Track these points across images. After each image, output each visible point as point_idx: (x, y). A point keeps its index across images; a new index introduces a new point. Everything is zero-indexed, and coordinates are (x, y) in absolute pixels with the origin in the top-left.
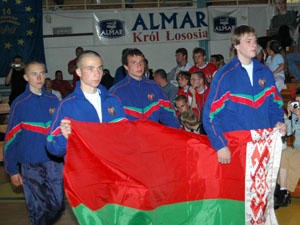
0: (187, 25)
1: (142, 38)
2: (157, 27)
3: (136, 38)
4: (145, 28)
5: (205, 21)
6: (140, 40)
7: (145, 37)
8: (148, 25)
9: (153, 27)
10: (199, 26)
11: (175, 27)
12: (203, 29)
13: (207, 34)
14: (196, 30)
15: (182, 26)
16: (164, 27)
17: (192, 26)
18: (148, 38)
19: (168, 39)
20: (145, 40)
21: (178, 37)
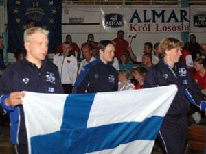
0: (173, 20)
1: (137, 28)
2: (149, 21)
3: (132, 28)
4: (139, 21)
5: (187, 17)
6: (135, 30)
7: (139, 27)
8: (142, 19)
9: (145, 21)
10: (182, 21)
11: (163, 21)
12: (185, 23)
13: (188, 27)
14: (179, 24)
15: (169, 21)
16: (154, 21)
17: (177, 21)
18: (141, 29)
19: (157, 30)
20: (139, 30)
21: (165, 29)
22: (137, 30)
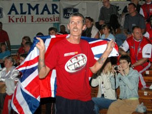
0: (46, 12)
1: (14, 19)
2: (25, 13)
3: (10, 19)
4: (17, 13)
5: (58, 10)
6: (13, 22)
7: (17, 19)
8: (19, 11)
9: (22, 13)
10: (53, 13)
11: (37, 13)
12: (56, 15)
13: (58, 19)
14: (51, 16)
15: (42, 13)
16: (29, 13)
17: (49, 13)
18: (18, 20)
19: (32, 21)
20: (17, 22)
21: (39, 20)
22: (15, 21)
